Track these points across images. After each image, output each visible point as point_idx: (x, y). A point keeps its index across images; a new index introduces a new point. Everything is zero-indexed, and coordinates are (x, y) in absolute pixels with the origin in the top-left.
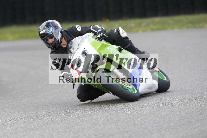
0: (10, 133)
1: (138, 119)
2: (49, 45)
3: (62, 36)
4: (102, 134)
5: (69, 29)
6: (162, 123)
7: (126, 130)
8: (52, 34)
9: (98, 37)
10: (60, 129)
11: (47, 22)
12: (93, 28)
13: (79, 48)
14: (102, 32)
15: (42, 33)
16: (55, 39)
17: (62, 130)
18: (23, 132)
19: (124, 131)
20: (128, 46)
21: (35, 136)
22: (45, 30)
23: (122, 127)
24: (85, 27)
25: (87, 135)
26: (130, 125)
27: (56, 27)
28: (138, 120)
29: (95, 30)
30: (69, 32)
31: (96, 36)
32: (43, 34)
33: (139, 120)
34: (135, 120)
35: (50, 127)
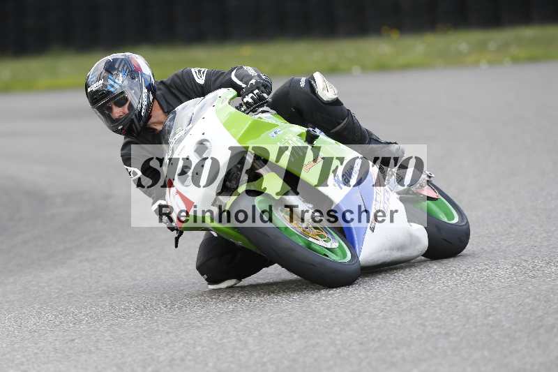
0: (133, 335)
1: (477, 300)
2: (114, 124)
3: (151, 97)
4: (379, 340)
5: (173, 80)
6: (540, 313)
7: (443, 332)
8: (122, 93)
9: (245, 100)
10: (267, 326)
11: (110, 58)
12: (236, 76)
13: (190, 133)
14: (258, 88)
15: (94, 89)
16: (131, 106)
17: (271, 328)
18: (168, 333)
19: (439, 333)
20: (342, 125)
21: (199, 345)
22: (101, 82)
23: (432, 322)
24: (218, 72)
25: (338, 342)
26: (456, 318)
27: (134, 73)
28: (477, 302)
29: (241, 81)
30: (173, 85)
31: (240, 98)
32: (97, 91)
33: (477, 305)
34: (468, 304)
35: (241, 321)
